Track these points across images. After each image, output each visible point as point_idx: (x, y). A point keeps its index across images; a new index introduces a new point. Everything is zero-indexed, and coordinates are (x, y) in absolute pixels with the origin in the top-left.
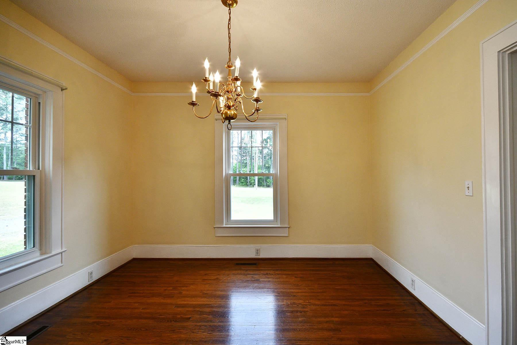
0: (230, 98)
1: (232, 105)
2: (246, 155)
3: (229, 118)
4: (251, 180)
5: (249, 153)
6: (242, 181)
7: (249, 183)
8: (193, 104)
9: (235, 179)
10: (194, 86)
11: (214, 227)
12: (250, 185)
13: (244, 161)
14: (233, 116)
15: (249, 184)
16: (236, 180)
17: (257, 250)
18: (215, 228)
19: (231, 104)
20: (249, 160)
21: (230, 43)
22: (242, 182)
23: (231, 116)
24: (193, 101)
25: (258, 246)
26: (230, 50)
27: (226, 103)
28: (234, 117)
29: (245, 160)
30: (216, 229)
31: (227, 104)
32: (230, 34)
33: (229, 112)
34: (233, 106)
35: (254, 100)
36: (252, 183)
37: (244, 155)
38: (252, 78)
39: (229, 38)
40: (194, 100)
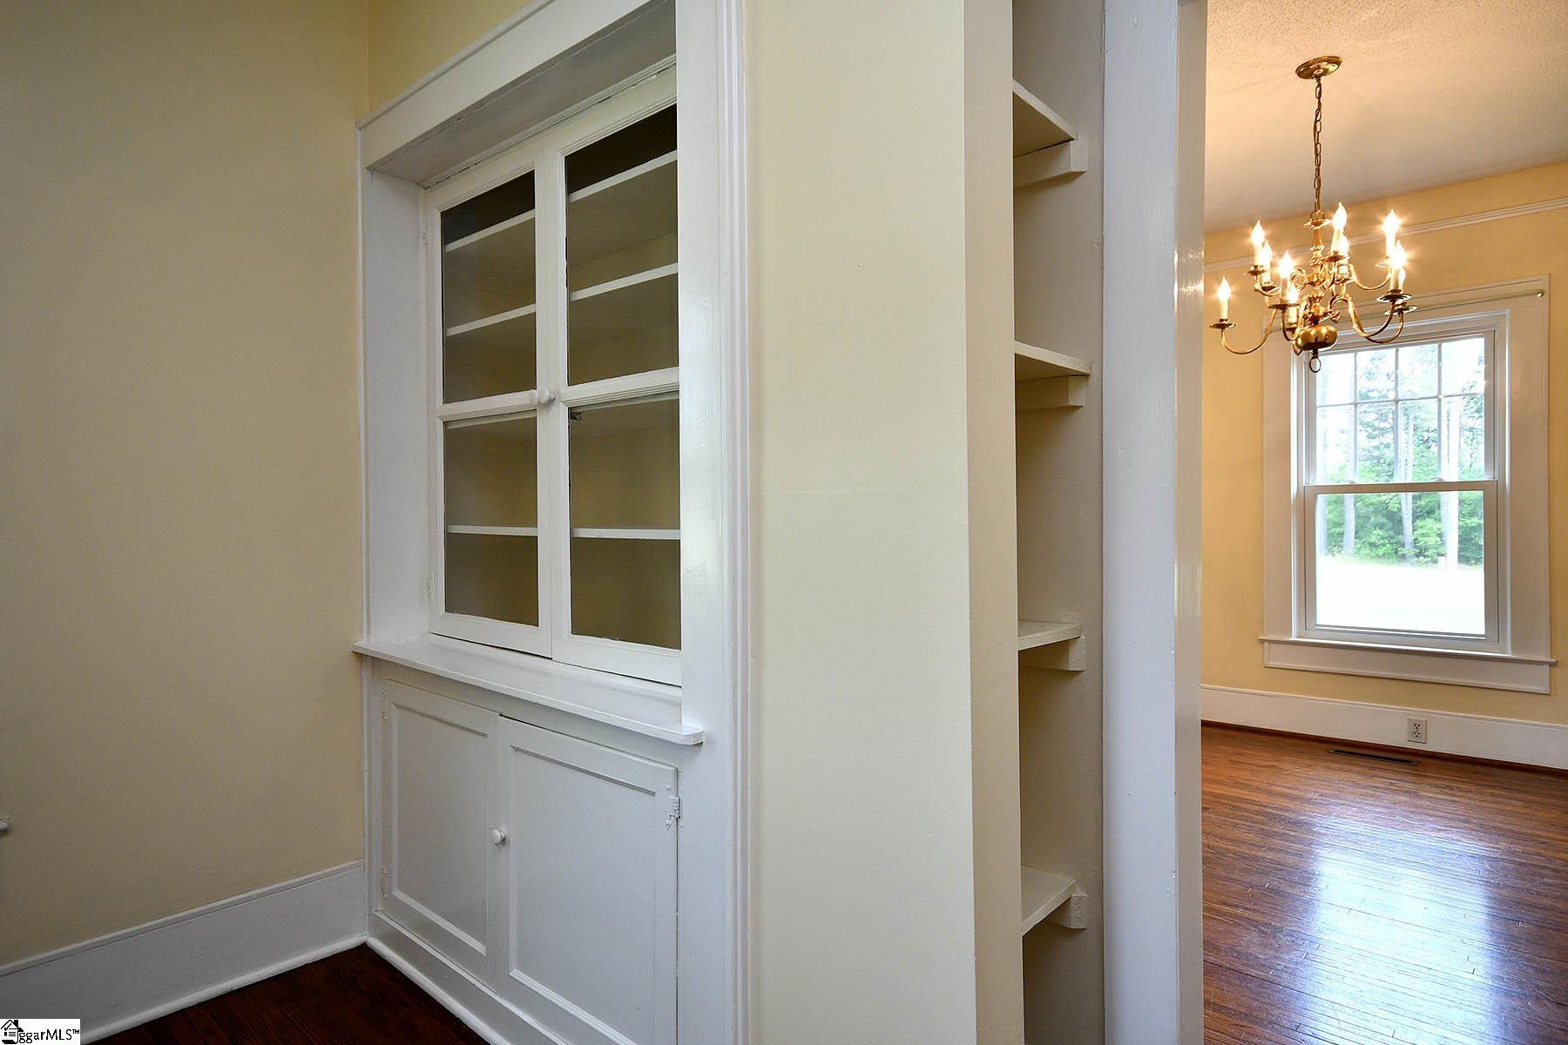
0: (1317, 297)
1: (1321, 314)
2: (1394, 429)
3: (1314, 346)
4: (1423, 535)
5: (1411, 417)
6: (1373, 539)
7: (1408, 547)
8: (1222, 326)
9: (1338, 530)
10: (1225, 282)
11: (1260, 638)
12: (1418, 556)
13: (1385, 450)
14: (1326, 339)
15: (1408, 550)
16: (1341, 534)
17: (1417, 726)
18: (1262, 641)
19: (1319, 311)
20: (1411, 446)
21: (1319, 165)
22: (1372, 545)
23: (1319, 340)
24: (1222, 320)
25: (1418, 713)
26: (1319, 182)
27: (1308, 311)
28: (1327, 341)
29: (1387, 446)
30: (1266, 644)
31: (1310, 313)
32: (1318, 145)
33: (1313, 332)
34: (1325, 314)
35: (1387, 298)
36: (1426, 550)
37: (1382, 425)
38: (1382, 240)
39: (1317, 155)
40: (1224, 316)
